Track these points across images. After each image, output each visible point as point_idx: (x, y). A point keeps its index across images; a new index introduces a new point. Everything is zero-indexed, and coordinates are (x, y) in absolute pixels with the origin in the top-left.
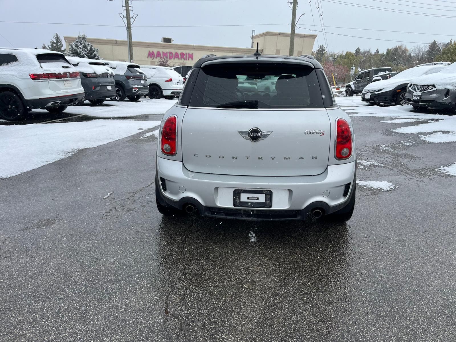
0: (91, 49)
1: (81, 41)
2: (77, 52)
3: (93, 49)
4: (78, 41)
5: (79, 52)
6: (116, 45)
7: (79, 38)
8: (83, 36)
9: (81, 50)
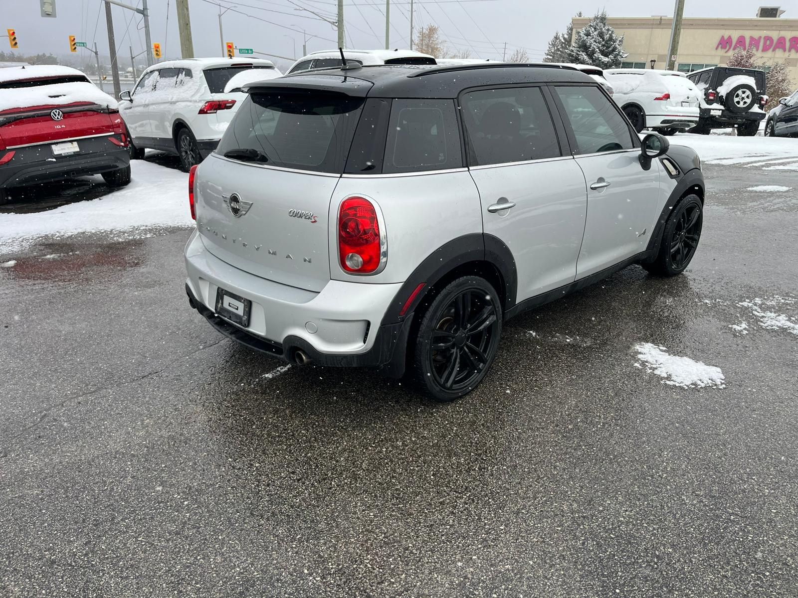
0: (611, 39)
1: (597, 24)
2: (586, 44)
3: (614, 38)
4: (592, 24)
5: (588, 44)
6: (659, 26)
7: (596, 18)
8: (602, 15)
9: (592, 41)
